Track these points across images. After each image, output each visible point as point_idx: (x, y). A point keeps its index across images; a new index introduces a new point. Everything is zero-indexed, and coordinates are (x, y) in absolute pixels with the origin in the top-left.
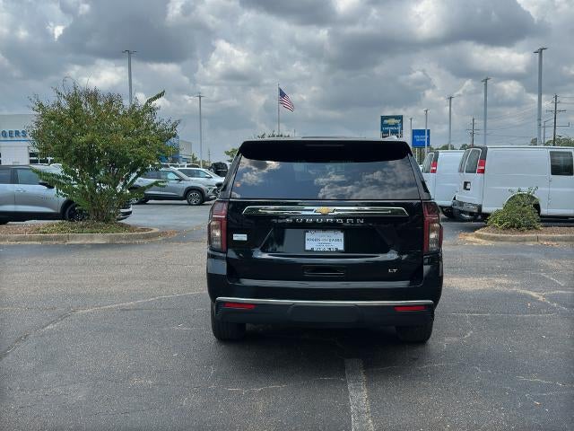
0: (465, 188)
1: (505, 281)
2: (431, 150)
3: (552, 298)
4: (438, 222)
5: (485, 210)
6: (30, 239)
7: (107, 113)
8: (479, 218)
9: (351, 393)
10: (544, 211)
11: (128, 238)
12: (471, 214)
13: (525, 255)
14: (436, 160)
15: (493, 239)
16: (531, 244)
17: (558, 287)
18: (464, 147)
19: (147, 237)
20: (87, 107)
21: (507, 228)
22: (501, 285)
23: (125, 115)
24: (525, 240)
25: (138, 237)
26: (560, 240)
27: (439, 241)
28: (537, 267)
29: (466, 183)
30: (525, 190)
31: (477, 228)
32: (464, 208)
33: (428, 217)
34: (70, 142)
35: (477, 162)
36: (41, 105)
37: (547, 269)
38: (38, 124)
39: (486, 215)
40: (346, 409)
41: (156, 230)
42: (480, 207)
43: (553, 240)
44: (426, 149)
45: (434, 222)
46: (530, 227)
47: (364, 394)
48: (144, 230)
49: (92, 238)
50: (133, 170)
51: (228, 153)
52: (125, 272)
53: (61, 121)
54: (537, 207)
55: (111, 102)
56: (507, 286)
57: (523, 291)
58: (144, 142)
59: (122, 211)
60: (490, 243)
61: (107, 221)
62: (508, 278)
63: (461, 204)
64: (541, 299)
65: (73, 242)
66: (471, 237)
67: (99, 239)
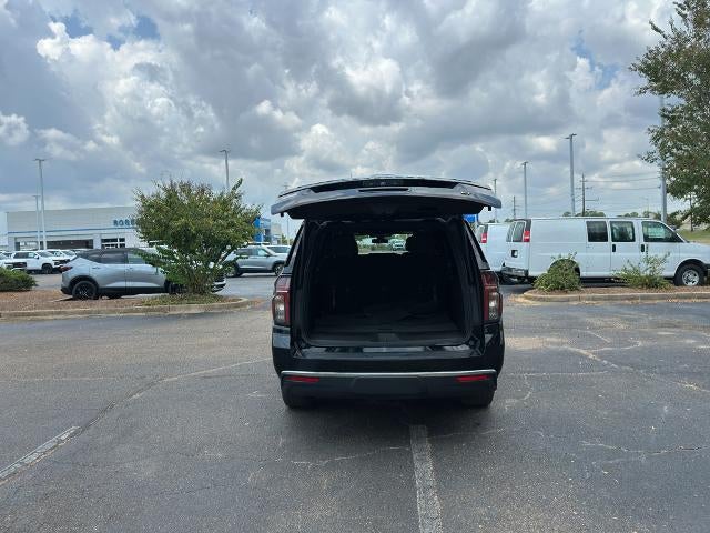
0: (513, 255)
1: (554, 339)
2: (480, 224)
3: (601, 355)
4: (496, 290)
5: (531, 274)
6: (137, 311)
7: (200, 200)
8: (526, 281)
9: (417, 464)
10: (583, 274)
11: (220, 308)
12: (519, 278)
13: (570, 313)
14: (486, 232)
15: (539, 299)
16: (575, 303)
17: (605, 344)
18: (507, 221)
19: (237, 306)
20: (183, 197)
21: (552, 290)
22: (552, 343)
23: (215, 202)
24: (568, 300)
25: (229, 307)
26: (600, 299)
27: (499, 309)
28: (582, 325)
29: (513, 251)
30: (565, 256)
31: (526, 290)
32: (513, 273)
33: (488, 287)
34: (167, 226)
35: (523, 232)
36: (143, 196)
37: (593, 328)
38: (141, 212)
39: (532, 280)
40: (411, 482)
41: (245, 300)
42: (527, 272)
43: (594, 299)
44: (476, 224)
45: (493, 291)
46: (572, 288)
47: (429, 466)
48: (233, 300)
49: (189, 309)
50: (224, 249)
52: (213, 340)
53: (159, 209)
54: (577, 270)
55: (203, 190)
56: (558, 344)
57: (572, 349)
58: (232, 225)
59: (217, 284)
60: (538, 304)
61: (202, 293)
62: (558, 336)
63: (510, 269)
64: (591, 356)
65: (171, 313)
66: (520, 299)
67: (195, 309)
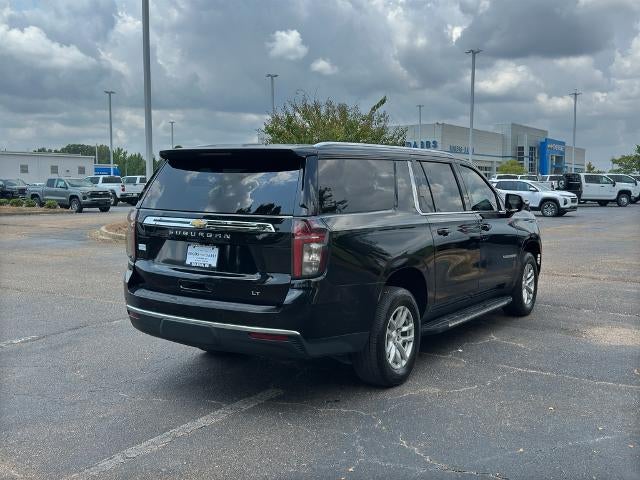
51: (614, 161)
